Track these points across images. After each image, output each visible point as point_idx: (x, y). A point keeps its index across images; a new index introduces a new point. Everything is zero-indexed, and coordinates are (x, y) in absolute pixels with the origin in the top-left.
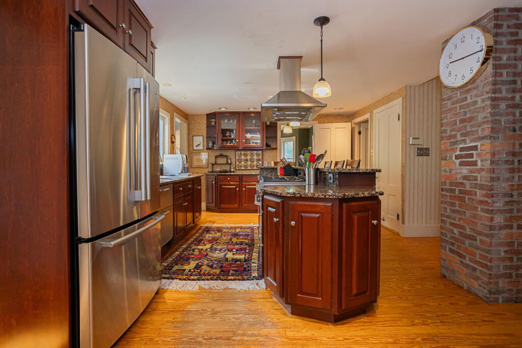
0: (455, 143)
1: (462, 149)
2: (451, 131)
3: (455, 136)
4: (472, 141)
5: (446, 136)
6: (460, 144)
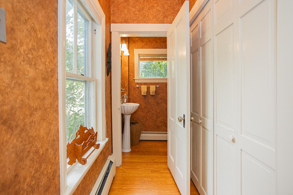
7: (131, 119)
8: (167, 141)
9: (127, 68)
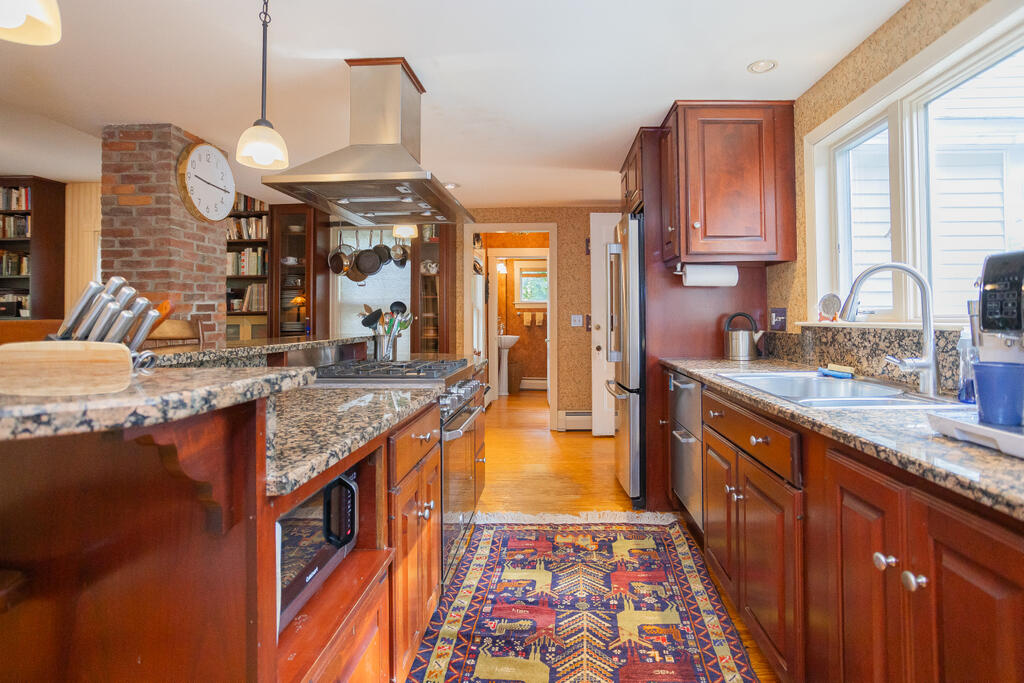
0: (191, 297)
1: (200, 308)
2: (186, 277)
3: (190, 287)
4: (211, 298)
5: (178, 284)
6: (198, 299)
7: (509, 353)
8: (546, 390)
9: (504, 289)
